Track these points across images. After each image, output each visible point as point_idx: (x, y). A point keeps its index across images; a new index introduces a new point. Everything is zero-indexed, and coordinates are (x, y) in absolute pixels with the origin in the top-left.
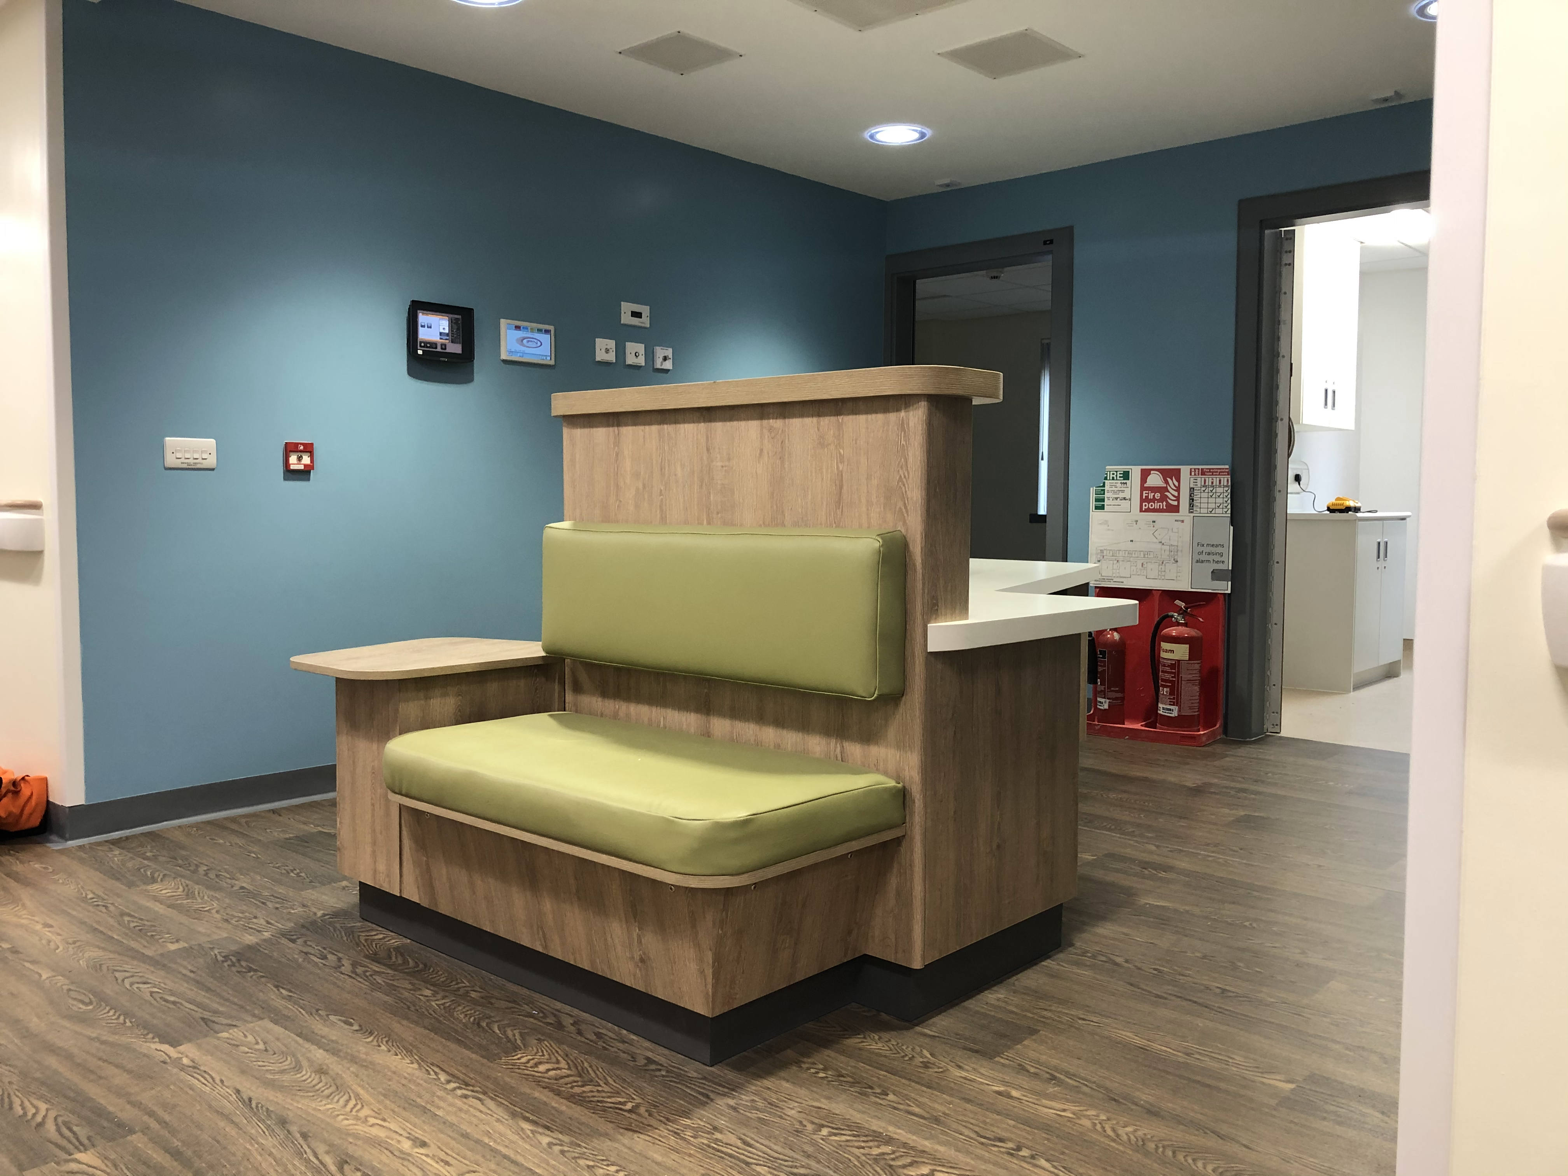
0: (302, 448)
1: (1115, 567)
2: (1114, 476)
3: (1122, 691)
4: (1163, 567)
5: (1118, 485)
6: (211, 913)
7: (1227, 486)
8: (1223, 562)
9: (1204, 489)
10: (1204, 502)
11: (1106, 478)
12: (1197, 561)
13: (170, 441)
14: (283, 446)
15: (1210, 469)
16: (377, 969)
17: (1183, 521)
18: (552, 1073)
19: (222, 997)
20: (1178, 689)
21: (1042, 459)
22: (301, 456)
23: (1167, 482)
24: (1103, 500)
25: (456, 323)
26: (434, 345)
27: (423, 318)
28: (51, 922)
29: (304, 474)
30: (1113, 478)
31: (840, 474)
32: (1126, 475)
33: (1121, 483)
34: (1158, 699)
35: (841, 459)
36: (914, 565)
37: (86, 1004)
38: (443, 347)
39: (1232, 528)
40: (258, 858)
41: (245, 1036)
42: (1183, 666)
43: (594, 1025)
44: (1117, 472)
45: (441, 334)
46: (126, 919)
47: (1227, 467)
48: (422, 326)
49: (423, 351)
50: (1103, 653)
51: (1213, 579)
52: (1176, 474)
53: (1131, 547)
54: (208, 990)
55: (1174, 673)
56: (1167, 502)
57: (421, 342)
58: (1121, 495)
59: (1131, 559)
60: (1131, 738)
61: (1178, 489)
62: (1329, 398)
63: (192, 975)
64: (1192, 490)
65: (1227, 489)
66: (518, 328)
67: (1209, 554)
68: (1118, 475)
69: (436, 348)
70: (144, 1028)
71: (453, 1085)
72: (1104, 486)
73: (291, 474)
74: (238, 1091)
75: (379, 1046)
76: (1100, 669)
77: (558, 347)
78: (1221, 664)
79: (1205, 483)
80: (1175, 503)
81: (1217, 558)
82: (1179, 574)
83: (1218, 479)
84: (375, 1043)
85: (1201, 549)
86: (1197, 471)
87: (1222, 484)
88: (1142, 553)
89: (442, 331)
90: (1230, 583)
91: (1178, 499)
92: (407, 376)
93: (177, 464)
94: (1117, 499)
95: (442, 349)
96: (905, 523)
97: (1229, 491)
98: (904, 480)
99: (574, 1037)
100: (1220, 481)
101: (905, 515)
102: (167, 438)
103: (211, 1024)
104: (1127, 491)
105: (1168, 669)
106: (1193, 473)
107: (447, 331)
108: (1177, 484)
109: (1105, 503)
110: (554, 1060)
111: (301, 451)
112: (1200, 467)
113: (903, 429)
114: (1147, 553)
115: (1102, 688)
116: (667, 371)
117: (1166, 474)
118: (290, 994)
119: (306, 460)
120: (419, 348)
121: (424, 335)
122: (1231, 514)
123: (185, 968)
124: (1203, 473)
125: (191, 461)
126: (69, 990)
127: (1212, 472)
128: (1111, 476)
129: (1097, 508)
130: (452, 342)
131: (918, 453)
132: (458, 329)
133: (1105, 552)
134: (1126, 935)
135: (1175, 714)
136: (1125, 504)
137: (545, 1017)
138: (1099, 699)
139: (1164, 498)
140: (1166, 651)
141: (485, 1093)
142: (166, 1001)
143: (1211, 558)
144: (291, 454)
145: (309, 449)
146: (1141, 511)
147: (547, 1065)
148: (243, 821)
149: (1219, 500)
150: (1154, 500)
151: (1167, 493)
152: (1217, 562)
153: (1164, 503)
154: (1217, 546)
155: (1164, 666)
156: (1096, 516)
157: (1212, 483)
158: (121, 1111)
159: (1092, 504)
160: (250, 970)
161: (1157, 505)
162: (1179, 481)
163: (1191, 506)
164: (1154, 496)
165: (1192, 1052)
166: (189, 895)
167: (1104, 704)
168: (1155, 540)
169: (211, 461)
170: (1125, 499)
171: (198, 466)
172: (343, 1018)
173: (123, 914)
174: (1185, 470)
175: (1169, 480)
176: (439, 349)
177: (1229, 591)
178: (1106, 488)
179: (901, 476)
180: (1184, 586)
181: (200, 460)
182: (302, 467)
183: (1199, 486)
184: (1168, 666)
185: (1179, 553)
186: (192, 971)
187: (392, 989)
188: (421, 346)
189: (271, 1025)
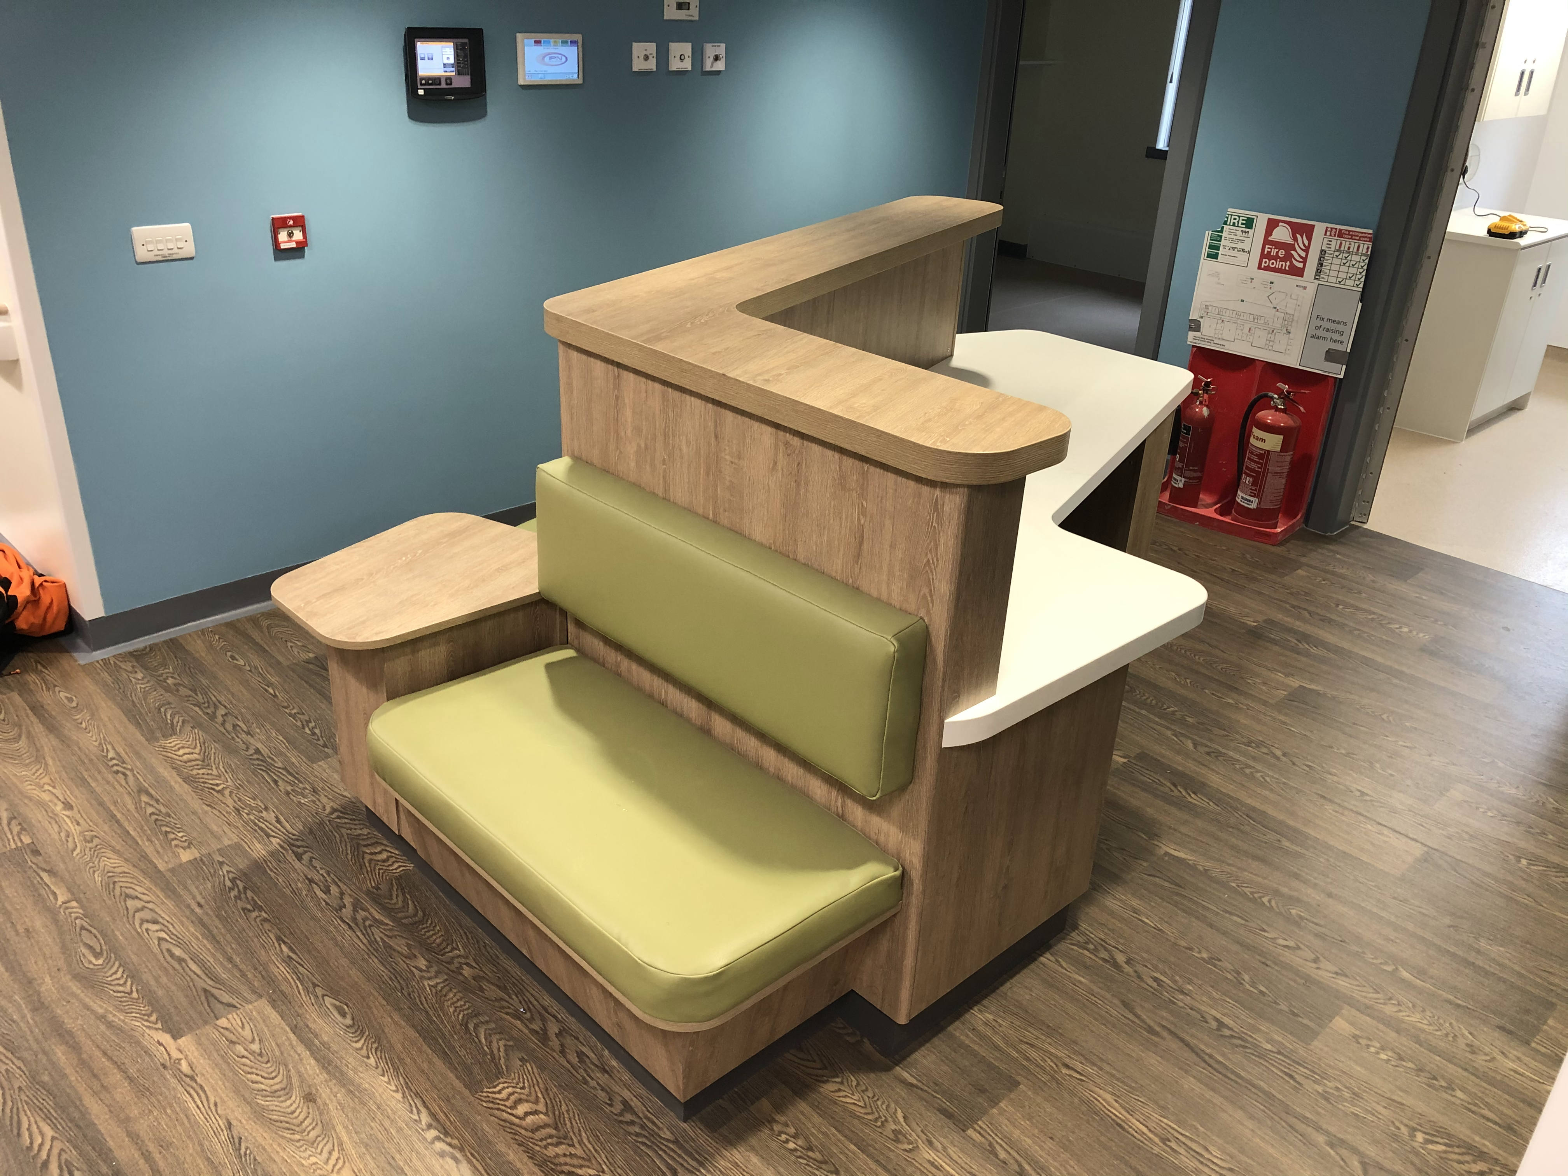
0: (291, 222)
1: (1219, 326)
2: (1236, 221)
3: (1201, 471)
4: (1273, 336)
5: (1238, 233)
6: (223, 795)
7: (1365, 255)
8: (1342, 342)
9: (1337, 253)
10: (1335, 270)
11: (1225, 223)
12: (1312, 337)
13: (138, 232)
14: (270, 221)
15: (1350, 231)
16: (377, 916)
17: (1305, 288)
18: (530, 1119)
19: (225, 953)
20: (1262, 481)
21: (1171, 82)
22: (292, 233)
23: (1295, 239)
24: (1218, 248)
25: (463, 49)
26: (436, 80)
27: (423, 48)
28: (72, 801)
29: (298, 251)
30: (1234, 223)
31: (861, 527)
32: (1249, 223)
33: (1243, 231)
34: (1238, 485)
35: (863, 512)
36: (935, 661)
37: (97, 955)
38: (448, 81)
39: (1360, 304)
40: (275, 696)
41: (243, 1027)
42: (1273, 457)
43: (577, 1039)
44: (1239, 217)
45: (445, 65)
46: (145, 798)
47: (1371, 231)
48: (422, 59)
49: (424, 89)
50: (1188, 429)
51: (1326, 359)
52: (1309, 231)
53: (1240, 307)
54: (213, 939)
55: (1261, 464)
56: (1291, 262)
57: (421, 79)
58: (1240, 246)
59: (1239, 321)
60: (1201, 524)
61: (1307, 250)
62: (1524, 82)
63: (198, 910)
64: (1323, 252)
65: (1364, 258)
66: (538, 42)
67: (1328, 330)
68: (1241, 222)
69: (440, 84)
70: (150, 1004)
71: (433, 1133)
72: (1222, 231)
73: (281, 254)
74: (229, 1125)
75: (368, 1058)
76: (1181, 445)
77: (586, 63)
78: (1317, 452)
79: (1340, 247)
80: (1301, 265)
81: (1336, 336)
82: (1289, 347)
83: (1357, 245)
84: (364, 1052)
85: (1319, 323)
86: (1334, 230)
87: (1360, 251)
88: (1252, 316)
89: (446, 61)
90: (1344, 367)
91: (1304, 260)
92: (407, 118)
93: (150, 257)
94: (1234, 249)
95: (447, 84)
96: (928, 612)
97: (1367, 261)
98: (932, 566)
99: (557, 1057)
100: (1359, 247)
101: (931, 605)
102: (134, 229)
103: (212, 1000)
104: (1248, 241)
105: (1255, 458)
106: (1328, 233)
107: (452, 61)
108: (1306, 243)
109: (1220, 252)
110: (533, 1098)
111: (291, 226)
112: (1338, 227)
113: (936, 510)
114: (1256, 318)
115: (1180, 465)
116: (718, 73)
117: (1296, 229)
118: (291, 954)
119: (298, 235)
120: (419, 86)
121: (425, 69)
122: (1363, 288)
123: (194, 898)
124: (1341, 234)
125: (166, 252)
126: (83, 928)
127: (1351, 236)
128: (1233, 221)
129: (1209, 256)
130: (459, 74)
131: (951, 543)
132: (465, 56)
133: (1210, 308)
134: (1135, 911)
135: (1253, 506)
136: (1243, 257)
137: (531, 1020)
138: (1174, 476)
139: (1288, 257)
140: (1257, 438)
141: (462, 1150)
142: (172, 955)
143: (1328, 335)
144: (280, 230)
145: (299, 222)
146: (1259, 268)
147: (526, 1104)
148: (265, 623)
149: (1353, 270)
150: (1276, 257)
151: (1293, 252)
152: (1335, 341)
153: (1288, 263)
154: (1339, 323)
155: (1252, 453)
156: (1206, 266)
157: (1349, 248)
158: (120, 1147)
159: (1205, 250)
160: (256, 907)
161: (1278, 264)
162: (1309, 239)
163: (1319, 272)
164: (1277, 253)
165: (1169, 1136)
166: (205, 761)
167: (1180, 482)
168: (1270, 305)
169: (189, 249)
170: (1243, 251)
171: (175, 257)
172: (338, 1003)
173: (141, 790)
174: (1320, 228)
175: (1299, 236)
176: (443, 85)
177: (1341, 376)
178: (1224, 234)
179: (928, 561)
180: (1291, 360)
181: (176, 250)
182: (293, 245)
183: (1333, 249)
184: (1256, 455)
185: (1294, 324)
186: (200, 905)
187: (387, 953)
188: (421, 84)
189: (269, 1011)
